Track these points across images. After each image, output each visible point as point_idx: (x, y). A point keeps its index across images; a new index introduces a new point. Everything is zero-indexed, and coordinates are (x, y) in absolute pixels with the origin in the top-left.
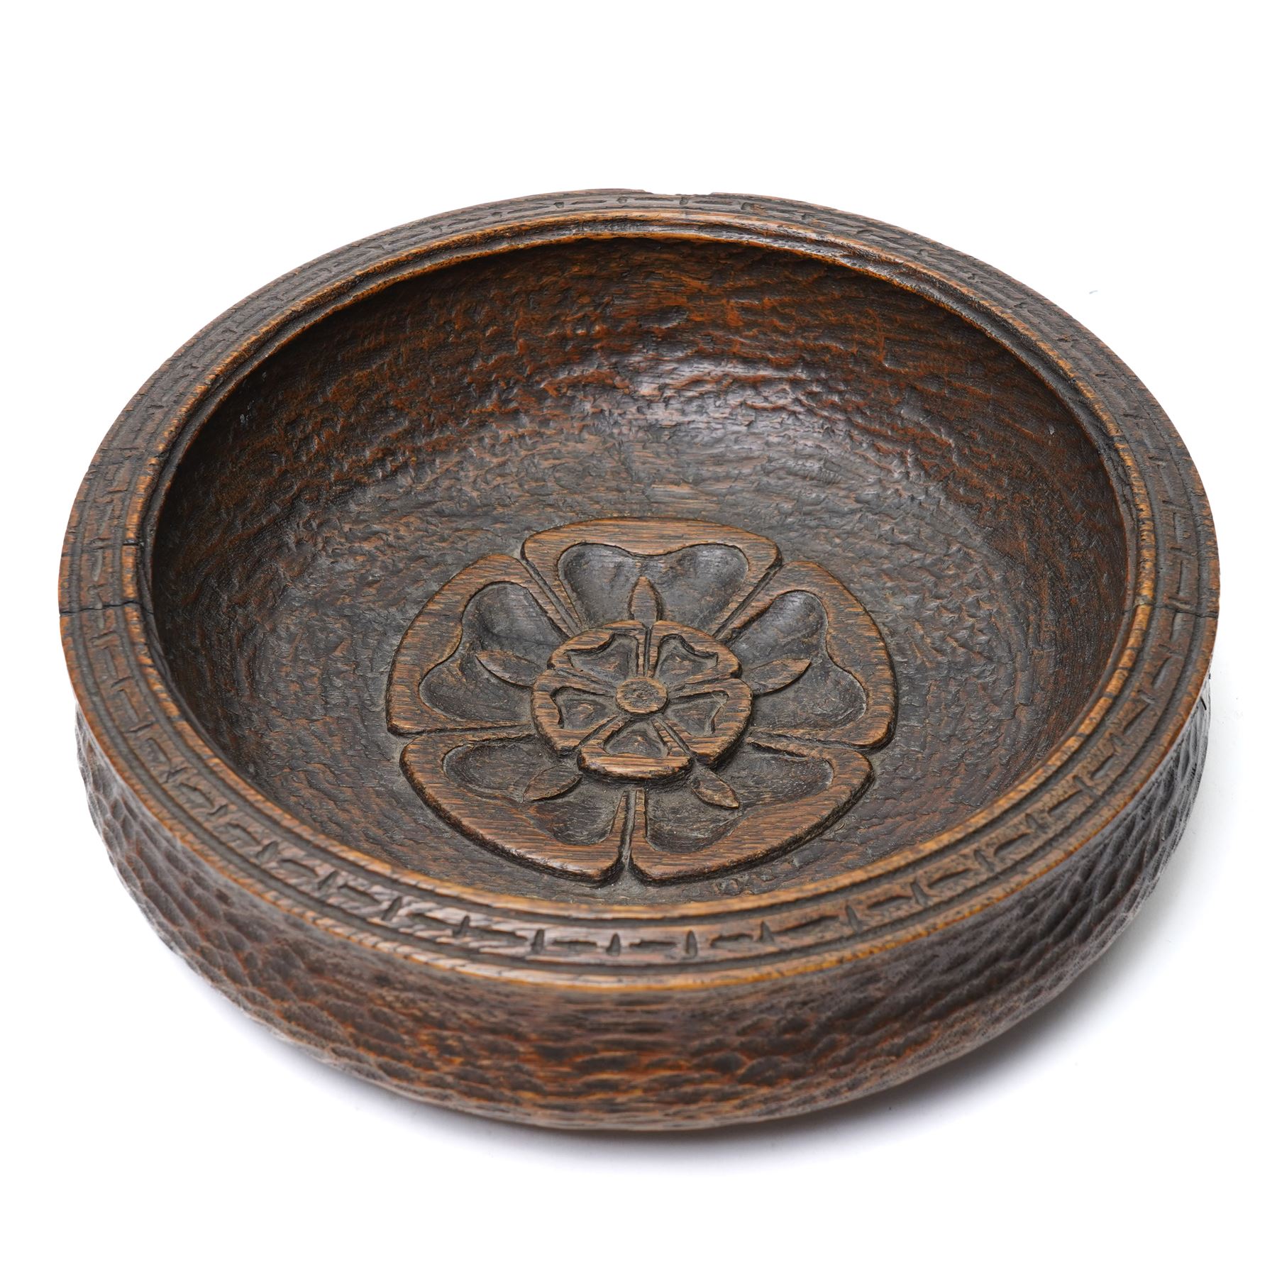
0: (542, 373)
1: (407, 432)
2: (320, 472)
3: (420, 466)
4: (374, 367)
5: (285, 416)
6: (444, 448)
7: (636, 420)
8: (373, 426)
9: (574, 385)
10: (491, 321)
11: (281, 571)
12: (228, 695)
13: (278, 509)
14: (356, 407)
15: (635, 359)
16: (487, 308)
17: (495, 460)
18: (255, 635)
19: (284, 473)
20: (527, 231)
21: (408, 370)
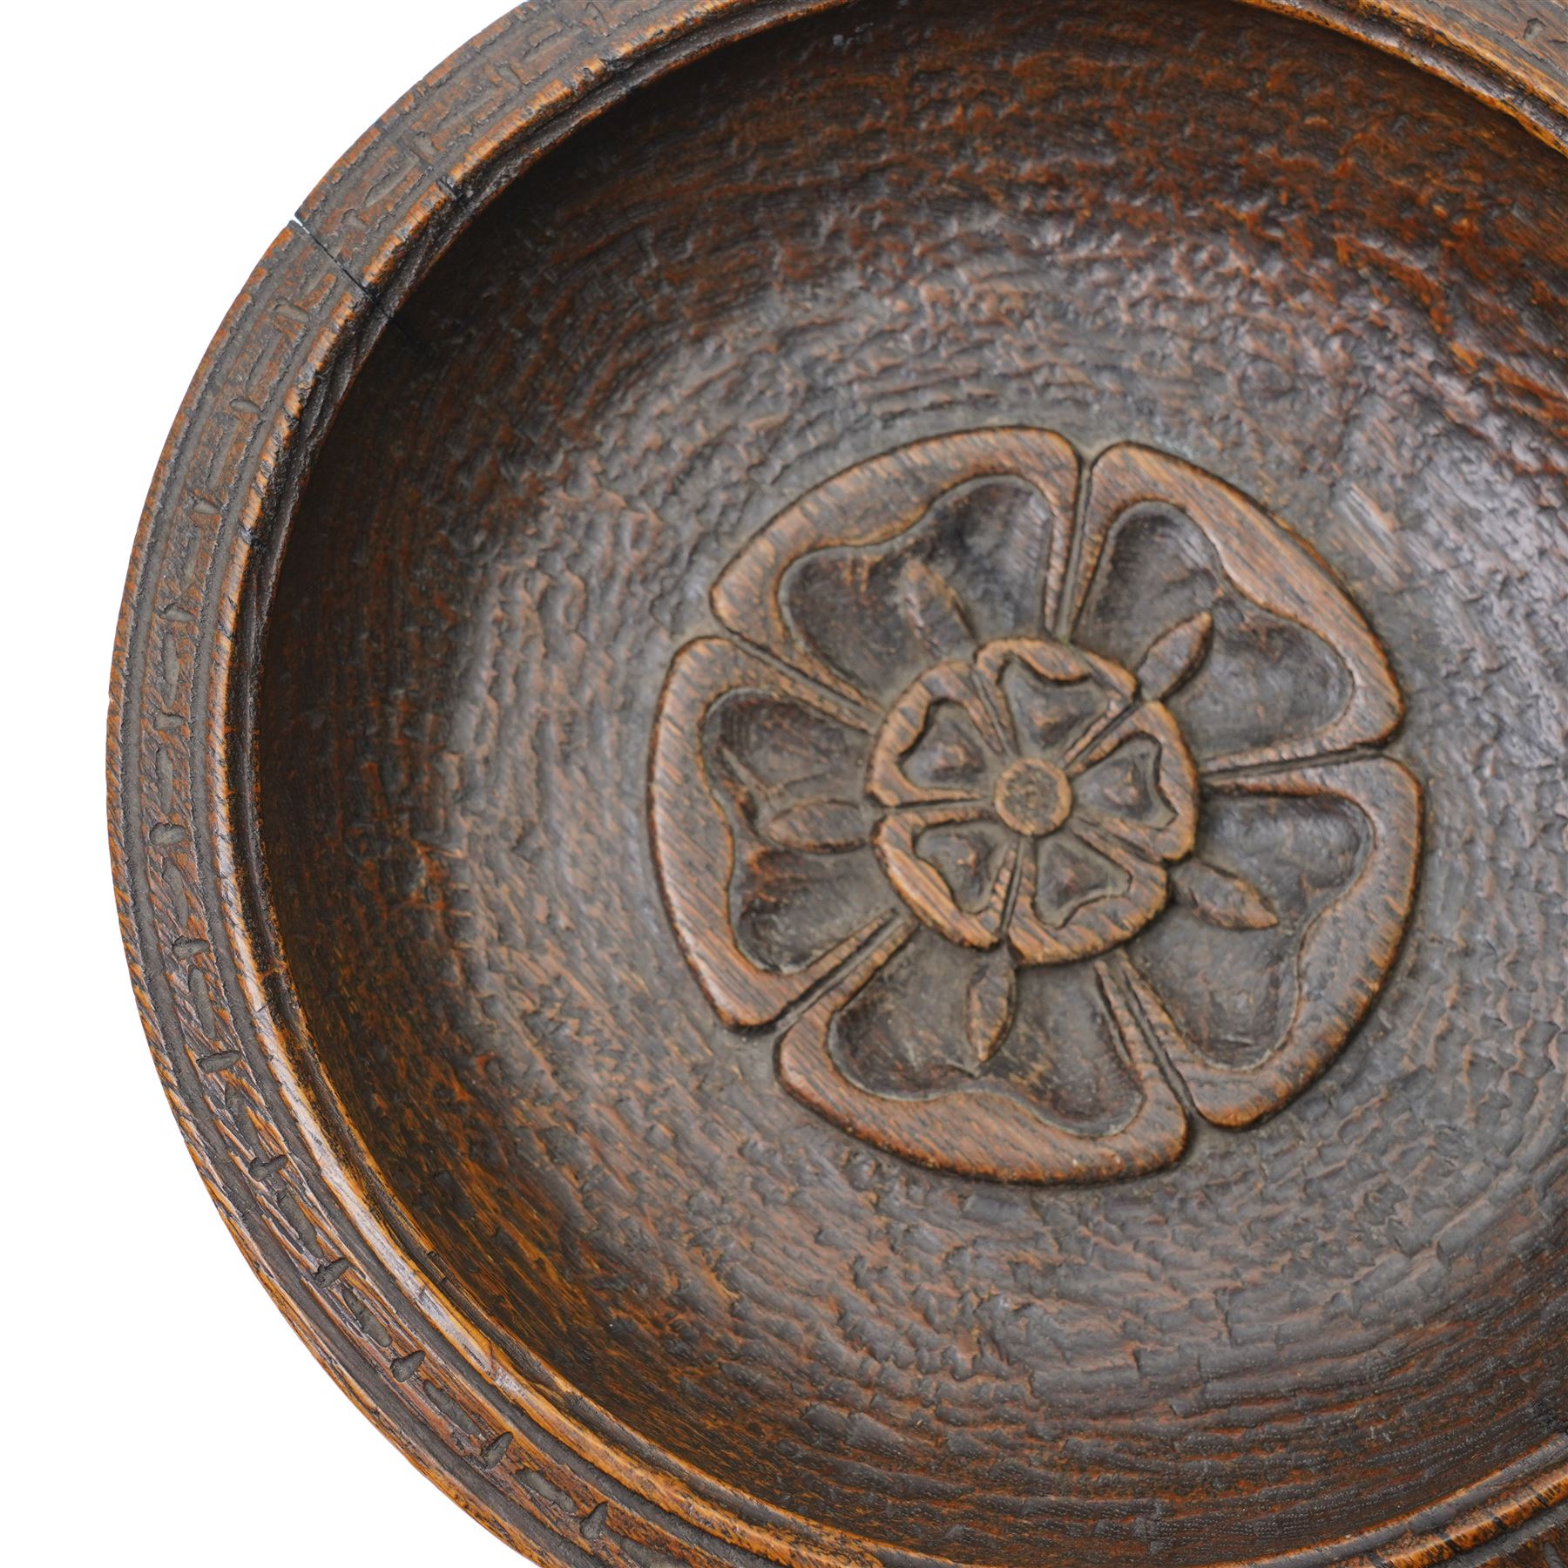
0: (1349, 219)
1: (1104, 172)
2: (938, 157)
3: (1086, 229)
4: (1111, 64)
5: (922, 60)
6: (1139, 225)
7: (1418, 375)
8: (1061, 136)
9: (1380, 267)
10: (1325, 109)
11: (777, 260)
12: (543, 409)
13: (836, 173)
14: (1049, 100)
15: (1482, 297)
16: (1329, 91)
17: (1190, 290)
18: (665, 333)
19: (874, 133)
20: (1439, 45)
21: (1159, 95)
